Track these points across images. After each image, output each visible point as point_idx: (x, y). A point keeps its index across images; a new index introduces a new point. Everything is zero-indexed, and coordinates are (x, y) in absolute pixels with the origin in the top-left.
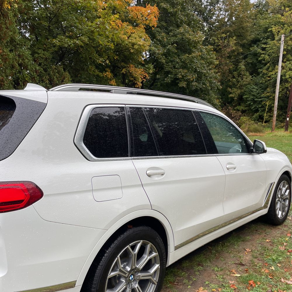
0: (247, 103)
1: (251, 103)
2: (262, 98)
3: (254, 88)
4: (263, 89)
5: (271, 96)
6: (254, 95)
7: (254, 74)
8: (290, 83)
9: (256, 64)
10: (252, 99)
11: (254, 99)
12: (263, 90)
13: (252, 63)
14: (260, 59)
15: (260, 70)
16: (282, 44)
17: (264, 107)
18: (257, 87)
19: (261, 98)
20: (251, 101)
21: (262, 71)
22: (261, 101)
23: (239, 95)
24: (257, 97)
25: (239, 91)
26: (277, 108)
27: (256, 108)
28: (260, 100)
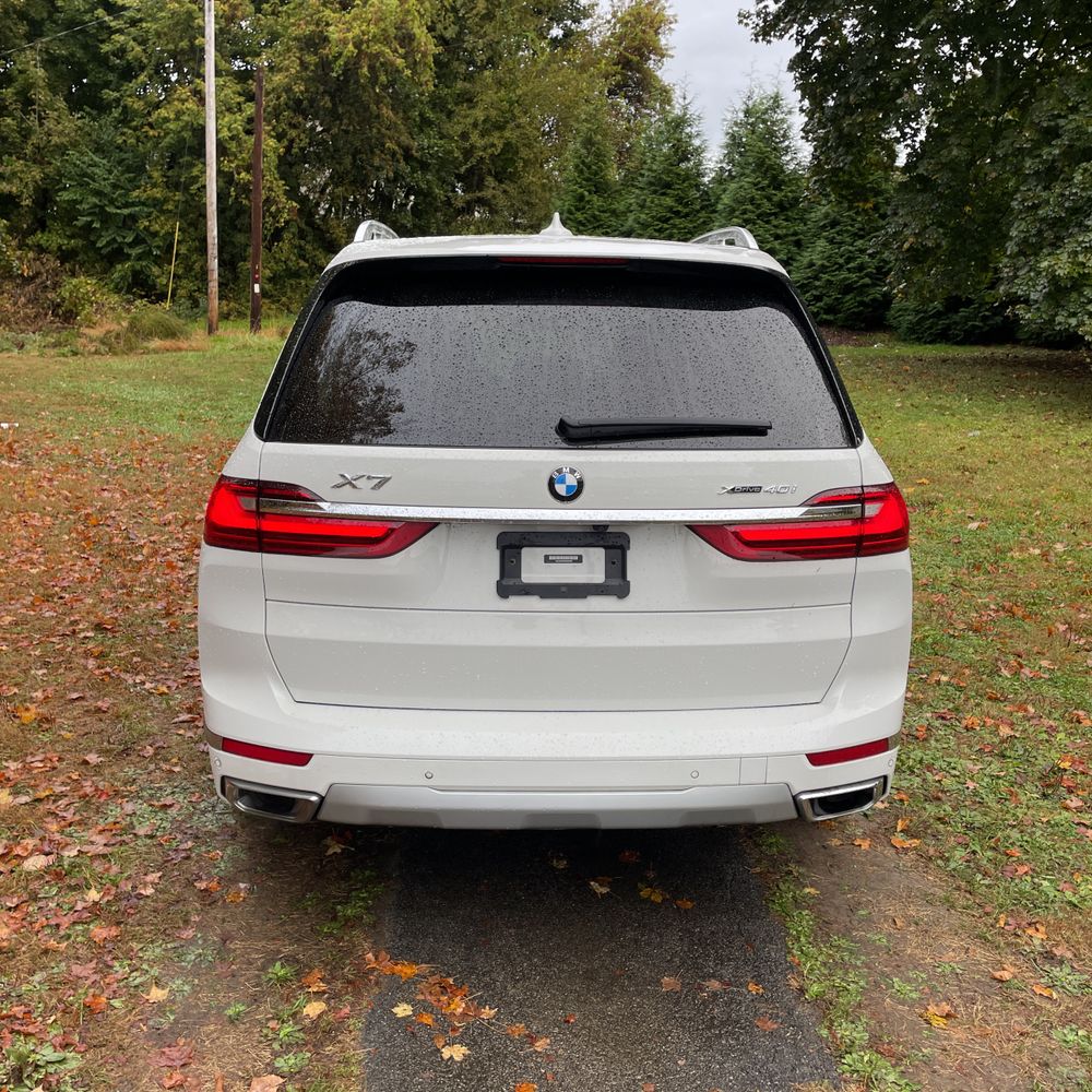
0: (77, 220)
1: (92, 222)
2: (133, 204)
3: (95, 165)
4: (128, 170)
5: (166, 200)
6: (98, 193)
7: (88, 109)
8: (236, 157)
9: (83, 63)
10: (96, 206)
11: (102, 208)
12: (132, 175)
13: (66, 60)
14: (105, 48)
15: (109, 94)
16: (210, 10)
17: (143, 241)
18: (105, 161)
19: (126, 205)
20: (89, 214)
21: (118, 100)
22: (133, 218)
23: (37, 189)
24: (112, 202)
25: (36, 173)
26: (216, 246)
27: (115, 246)
28: (126, 211)
